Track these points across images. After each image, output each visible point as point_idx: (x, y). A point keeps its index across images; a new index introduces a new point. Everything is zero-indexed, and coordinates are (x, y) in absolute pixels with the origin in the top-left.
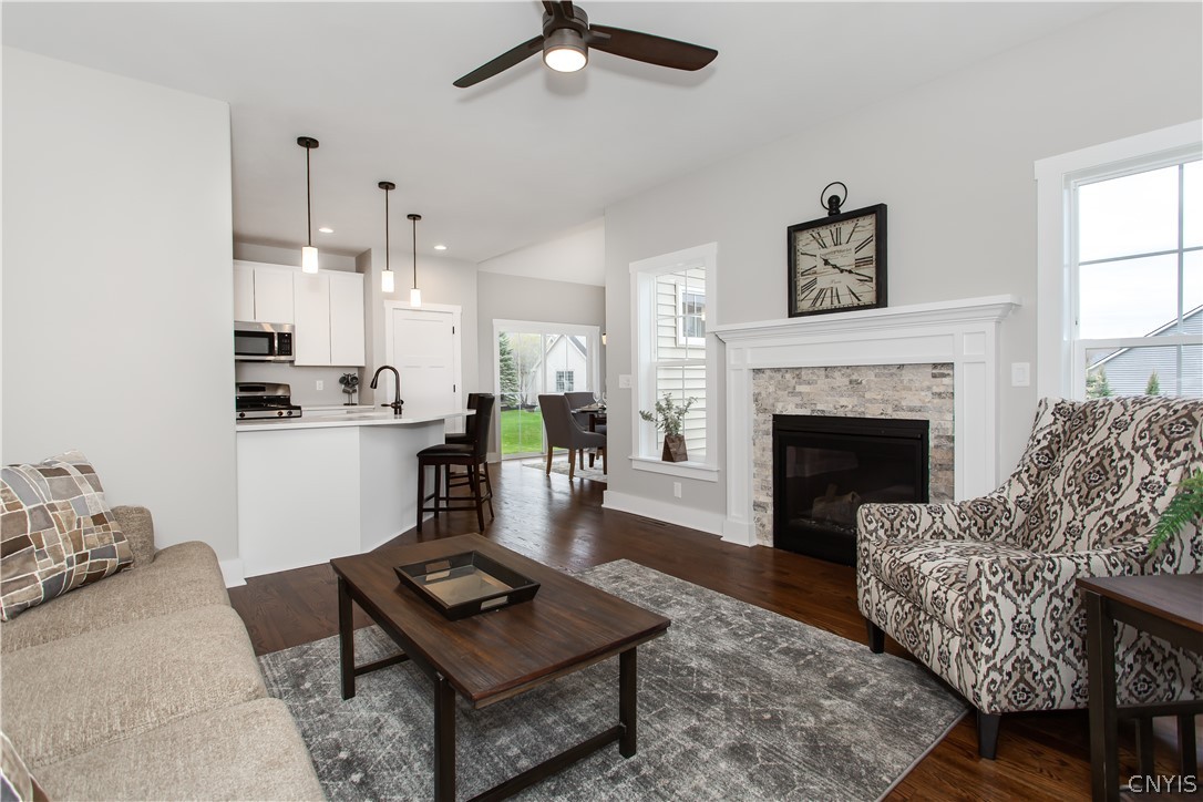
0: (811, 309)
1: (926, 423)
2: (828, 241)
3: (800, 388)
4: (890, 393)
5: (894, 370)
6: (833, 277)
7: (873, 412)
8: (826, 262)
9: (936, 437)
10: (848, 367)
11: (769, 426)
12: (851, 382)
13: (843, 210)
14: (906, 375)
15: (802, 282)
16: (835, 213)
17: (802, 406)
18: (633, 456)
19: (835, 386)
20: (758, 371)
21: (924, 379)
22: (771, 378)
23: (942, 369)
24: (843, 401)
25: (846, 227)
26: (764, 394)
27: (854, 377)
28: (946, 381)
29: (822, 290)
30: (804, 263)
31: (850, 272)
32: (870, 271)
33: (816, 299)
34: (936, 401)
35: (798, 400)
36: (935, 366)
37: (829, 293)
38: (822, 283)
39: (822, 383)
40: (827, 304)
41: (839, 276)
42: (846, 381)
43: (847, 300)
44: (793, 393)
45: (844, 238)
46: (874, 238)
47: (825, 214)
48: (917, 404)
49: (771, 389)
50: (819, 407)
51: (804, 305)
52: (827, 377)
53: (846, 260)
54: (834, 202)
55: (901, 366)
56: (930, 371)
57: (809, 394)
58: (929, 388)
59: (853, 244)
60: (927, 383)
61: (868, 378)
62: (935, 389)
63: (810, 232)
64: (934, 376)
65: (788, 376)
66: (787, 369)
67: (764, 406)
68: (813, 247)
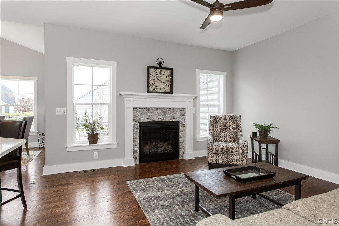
0: (153, 91)
1: (179, 121)
2: (158, 73)
3: (148, 114)
4: (172, 115)
5: (173, 109)
6: (159, 83)
7: (168, 119)
8: (158, 79)
9: (181, 124)
10: (162, 108)
11: (138, 126)
12: (163, 112)
13: (163, 66)
14: (175, 110)
15: (151, 83)
16: (160, 66)
17: (149, 119)
18: (68, 145)
19: (159, 113)
20: (134, 108)
21: (179, 111)
22: (139, 111)
23: (182, 109)
24: (161, 117)
25: (163, 71)
26: (136, 116)
27: (163, 111)
28: (183, 112)
29: (156, 86)
30: (151, 78)
31: (164, 83)
32: (169, 84)
33: (155, 89)
34: (181, 116)
35: (148, 117)
36: (181, 108)
37: (158, 87)
38: (156, 84)
39: (155, 112)
40: (157, 90)
41: (161, 83)
42: (161, 112)
43: (163, 90)
44: (147, 115)
45: (162, 74)
46: (170, 76)
47: (158, 66)
48: (178, 117)
49: (139, 114)
50: (154, 119)
51: (151, 90)
52: (156, 110)
53: (163, 80)
54: (160, 63)
55: (174, 108)
56: (180, 109)
57: (151, 115)
58: (180, 113)
59: (165, 76)
60: (179, 112)
61: (167, 111)
62: (181, 114)
63: (153, 69)
64: (181, 111)
65: (145, 110)
66: (145, 108)
67: (136, 119)
68: (154, 74)
